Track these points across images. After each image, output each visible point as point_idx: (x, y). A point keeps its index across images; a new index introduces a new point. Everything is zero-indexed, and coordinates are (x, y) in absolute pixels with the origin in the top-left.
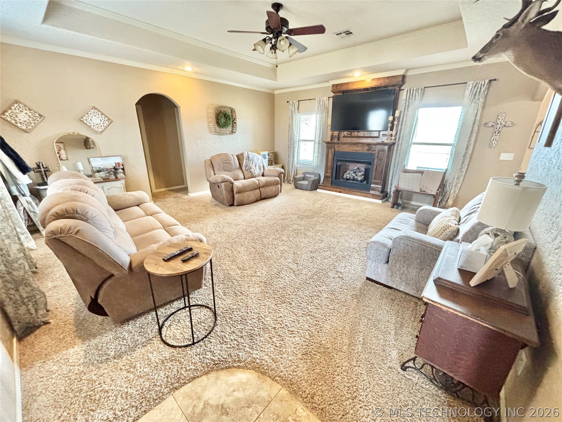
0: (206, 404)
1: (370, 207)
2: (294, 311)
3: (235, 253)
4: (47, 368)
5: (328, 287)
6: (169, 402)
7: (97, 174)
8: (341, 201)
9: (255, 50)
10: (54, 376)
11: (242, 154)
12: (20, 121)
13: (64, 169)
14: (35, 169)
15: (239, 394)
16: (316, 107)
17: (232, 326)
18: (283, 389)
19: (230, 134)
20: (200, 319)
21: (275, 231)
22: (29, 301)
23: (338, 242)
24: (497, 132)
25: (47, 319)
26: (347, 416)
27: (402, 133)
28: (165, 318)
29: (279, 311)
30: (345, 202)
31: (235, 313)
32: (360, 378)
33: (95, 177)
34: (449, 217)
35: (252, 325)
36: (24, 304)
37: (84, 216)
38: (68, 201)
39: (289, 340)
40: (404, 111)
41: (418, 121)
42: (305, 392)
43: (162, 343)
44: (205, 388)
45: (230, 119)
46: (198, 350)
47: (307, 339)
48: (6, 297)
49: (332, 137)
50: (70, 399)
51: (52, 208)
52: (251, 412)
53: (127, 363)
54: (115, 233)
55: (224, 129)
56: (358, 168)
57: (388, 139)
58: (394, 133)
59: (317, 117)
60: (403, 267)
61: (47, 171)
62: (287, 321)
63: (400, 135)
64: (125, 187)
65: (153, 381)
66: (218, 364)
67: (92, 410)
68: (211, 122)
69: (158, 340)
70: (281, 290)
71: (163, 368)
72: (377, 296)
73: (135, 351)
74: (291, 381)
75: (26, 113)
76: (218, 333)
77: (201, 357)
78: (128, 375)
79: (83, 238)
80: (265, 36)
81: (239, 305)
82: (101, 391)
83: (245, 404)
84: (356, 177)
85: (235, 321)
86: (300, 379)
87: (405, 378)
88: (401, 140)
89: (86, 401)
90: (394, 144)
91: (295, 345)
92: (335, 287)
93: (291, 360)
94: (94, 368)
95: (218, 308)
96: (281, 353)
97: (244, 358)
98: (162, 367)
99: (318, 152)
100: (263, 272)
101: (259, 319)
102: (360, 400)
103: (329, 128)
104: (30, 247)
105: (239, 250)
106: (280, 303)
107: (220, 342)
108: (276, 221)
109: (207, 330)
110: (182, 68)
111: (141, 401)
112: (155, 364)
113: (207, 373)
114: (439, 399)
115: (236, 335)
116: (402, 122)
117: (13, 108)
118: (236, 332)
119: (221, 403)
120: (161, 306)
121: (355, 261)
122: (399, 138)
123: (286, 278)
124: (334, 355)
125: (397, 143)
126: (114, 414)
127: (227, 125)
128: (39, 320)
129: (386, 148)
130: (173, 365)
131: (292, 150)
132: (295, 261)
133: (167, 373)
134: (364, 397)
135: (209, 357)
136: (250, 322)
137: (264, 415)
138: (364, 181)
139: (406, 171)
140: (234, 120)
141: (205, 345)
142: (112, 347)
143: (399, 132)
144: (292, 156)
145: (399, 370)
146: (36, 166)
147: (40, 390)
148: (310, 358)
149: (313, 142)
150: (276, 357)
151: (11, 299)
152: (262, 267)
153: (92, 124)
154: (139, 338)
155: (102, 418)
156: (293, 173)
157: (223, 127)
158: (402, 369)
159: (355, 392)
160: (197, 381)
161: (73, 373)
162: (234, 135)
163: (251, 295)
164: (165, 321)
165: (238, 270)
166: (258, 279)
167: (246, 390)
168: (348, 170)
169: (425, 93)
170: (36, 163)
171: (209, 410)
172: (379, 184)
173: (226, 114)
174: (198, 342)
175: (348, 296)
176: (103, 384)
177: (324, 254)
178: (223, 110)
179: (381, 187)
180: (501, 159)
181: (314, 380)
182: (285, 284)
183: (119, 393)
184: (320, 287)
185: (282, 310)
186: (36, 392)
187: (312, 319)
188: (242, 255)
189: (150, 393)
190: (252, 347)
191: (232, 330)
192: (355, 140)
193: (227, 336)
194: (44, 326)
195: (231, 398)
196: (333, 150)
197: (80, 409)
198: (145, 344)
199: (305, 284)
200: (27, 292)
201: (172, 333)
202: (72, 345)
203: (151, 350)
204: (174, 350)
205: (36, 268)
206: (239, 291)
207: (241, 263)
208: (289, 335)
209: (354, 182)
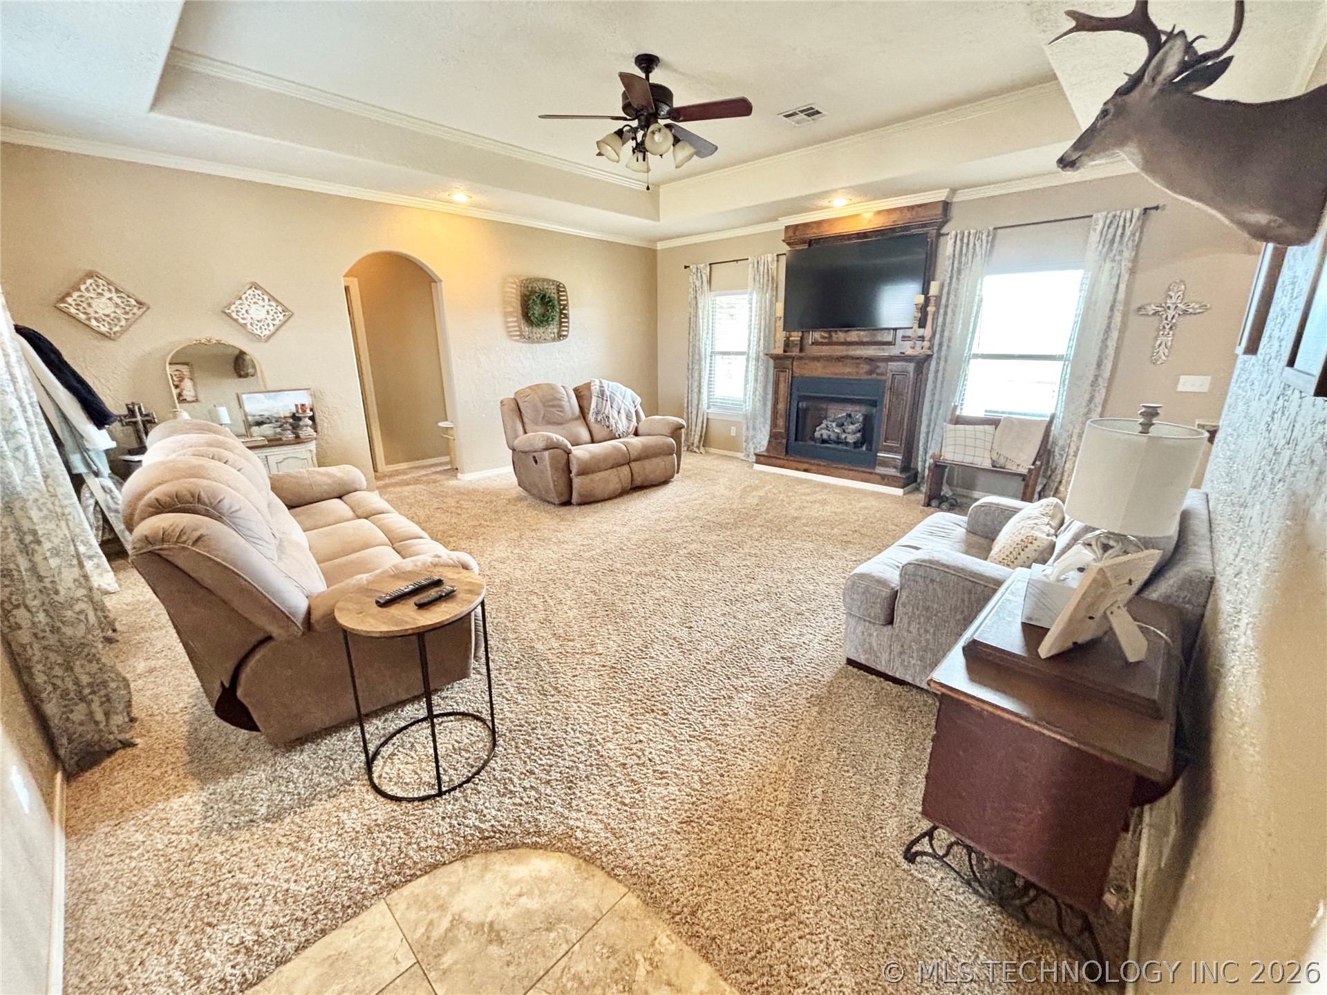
0: (457, 921)
1: (874, 503)
2: (672, 729)
3: (551, 602)
4: (121, 837)
5: (754, 680)
6: (377, 915)
7: (255, 429)
8: (808, 491)
9: (600, 154)
10: (135, 854)
11: (588, 386)
12: (97, 315)
13: (185, 416)
14: (125, 416)
15: (533, 904)
16: (751, 277)
17: (529, 758)
18: (630, 894)
19: (554, 340)
20: (459, 743)
21: (646, 556)
22: (93, 693)
23: (789, 582)
24: (1168, 327)
25: (127, 736)
26: (768, 954)
27: (946, 334)
28: (383, 739)
29: (638, 728)
30: (815, 493)
31: (539, 731)
32: (807, 876)
33: (252, 436)
34: (1036, 518)
35: (572, 758)
36: (82, 699)
37: (214, 508)
38: (185, 477)
39: (656, 792)
40: (950, 284)
41: (984, 303)
42: (678, 900)
43: (372, 791)
44: (456, 889)
45: (553, 307)
46: (449, 807)
47: (694, 790)
48: (45, 682)
49: (787, 344)
50: (165, 900)
51: (149, 490)
52: (554, 939)
53: (291, 830)
54: (280, 548)
55: (541, 330)
56: (849, 416)
57: (913, 348)
58: (927, 332)
59: (751, 299)
60: (926, 631)
61: (150, 422)
62: (652, 752)
63: (942, 336)
64: (315, 459)
65: (345, 868)
66: (492, 837)
67: (209, 924)
68: (511, 314)
69: (364, 785)
70: (647, 684)
71: (369, 843)
72: (868, 701)
73: (312, 805)
74: (649, 877)
75: (110, 299)
76: (497, 774)
77: (455, 823)
78: (293, 854)
79: (209, 552)
80: (620, 124)
81: (550, 715)
82: (233, 886)
83: (541, 923)
84: (843, 436)
85: (535, 749)
86: (670, 875)
87: (910, 878)
88: (944, 348)
89: (198, 906)
90: (930, 356)
91: (666, 802)
92: (771, 680)
93: (653, 834)
94: (220, 839)
95: (502, 719)
96: (633, 818)
97: (549, 826)
98: (367, 841)
99: (756, 380)
100: (610, 644)
101: (590, 746)
102: (801, 923)
103: (781, 323)
104: (104, 586)
105: (561, 597)
106: (642, 711)
107: (499, 791)
108: (652, 534)
109: (472, 767)
110: (445, 195)
111: (316, 909)
112: (353, 834)
113: (463, 857)
114: (985, 925)
115: (537, 779)
116: (947, 306)
117: (83, 287)
118: (536, 771)
119: (488, 920)
120: (376, 714)
121: (825, 622)
122: (941, 345)
123: (662, 658)
124: (755, 826)
125: (935, 355)
126: (257, 933)
127: (547, 321)
128: (111, 737)
129: (911, 367)
130: (391, 838)
131: (696, 375)
132: (685, 623)
133: (377, 853)
134: (812, 915)
135: (471, 822)
136: (571, 751)
137: (581, 947)
138: (862, 444)
139: (958, 421)
140: (564, 309)
141: (465, 797)
142: (263, 796)
143: (939, 329)
144: (696, 390)
145: (900, 859)
146: (125, 412)
147: (104, 881)
148: (696, 830)
149: (745, 357)
150: (621, 826)
151: (55, 687)
152: (609, 634)
153: (248, 321)
154: (322, 779)
155: (230, 941)
156: (699, 428)
157: (538, 325)
158: (905, 858)
159: (792, 904)
160: (441, 871)
161: (176, 847)
162: (563, 342)
163: (577, 693)
164: (383, 745)
165: (553, 640)
166: (597, 659)
167: (547, 895)
168: (826, 418)
169: (997, 241)
170: (127, 405)
171: (462, 933)
172: (896, 452)
173: (544, 296)
174: (449, 791)
175: (800, 698)
176: (238, 872)
177: (755, 607)
178: (537, 286)
179: (900, 457)
180: (1180, 388)
181: (701, 876)
182: (657, 671)
183: (269, 890)
184: (737, 678)
185: (644, 726)
186: (95, 884)
187: (710, 747)
188: (566, 608)
189: (336, 893)
190: (570, 803)
191: (528, 768)
192: (839, 351)
193: (516, 780)
194: (123, 752)
195: (512, 909)
196: (788, 374)
197: (185, 921)
198: (334, 792)
199: (704, 671)
200: (89, 674)
201: (395, 772)
202: (178, 791)
203: (347, 805)
204: (395, 807)
205: (114, 631)
206: (551, 686)
207: (562, 625)
208: (656, 782)
209: (840, 447)
